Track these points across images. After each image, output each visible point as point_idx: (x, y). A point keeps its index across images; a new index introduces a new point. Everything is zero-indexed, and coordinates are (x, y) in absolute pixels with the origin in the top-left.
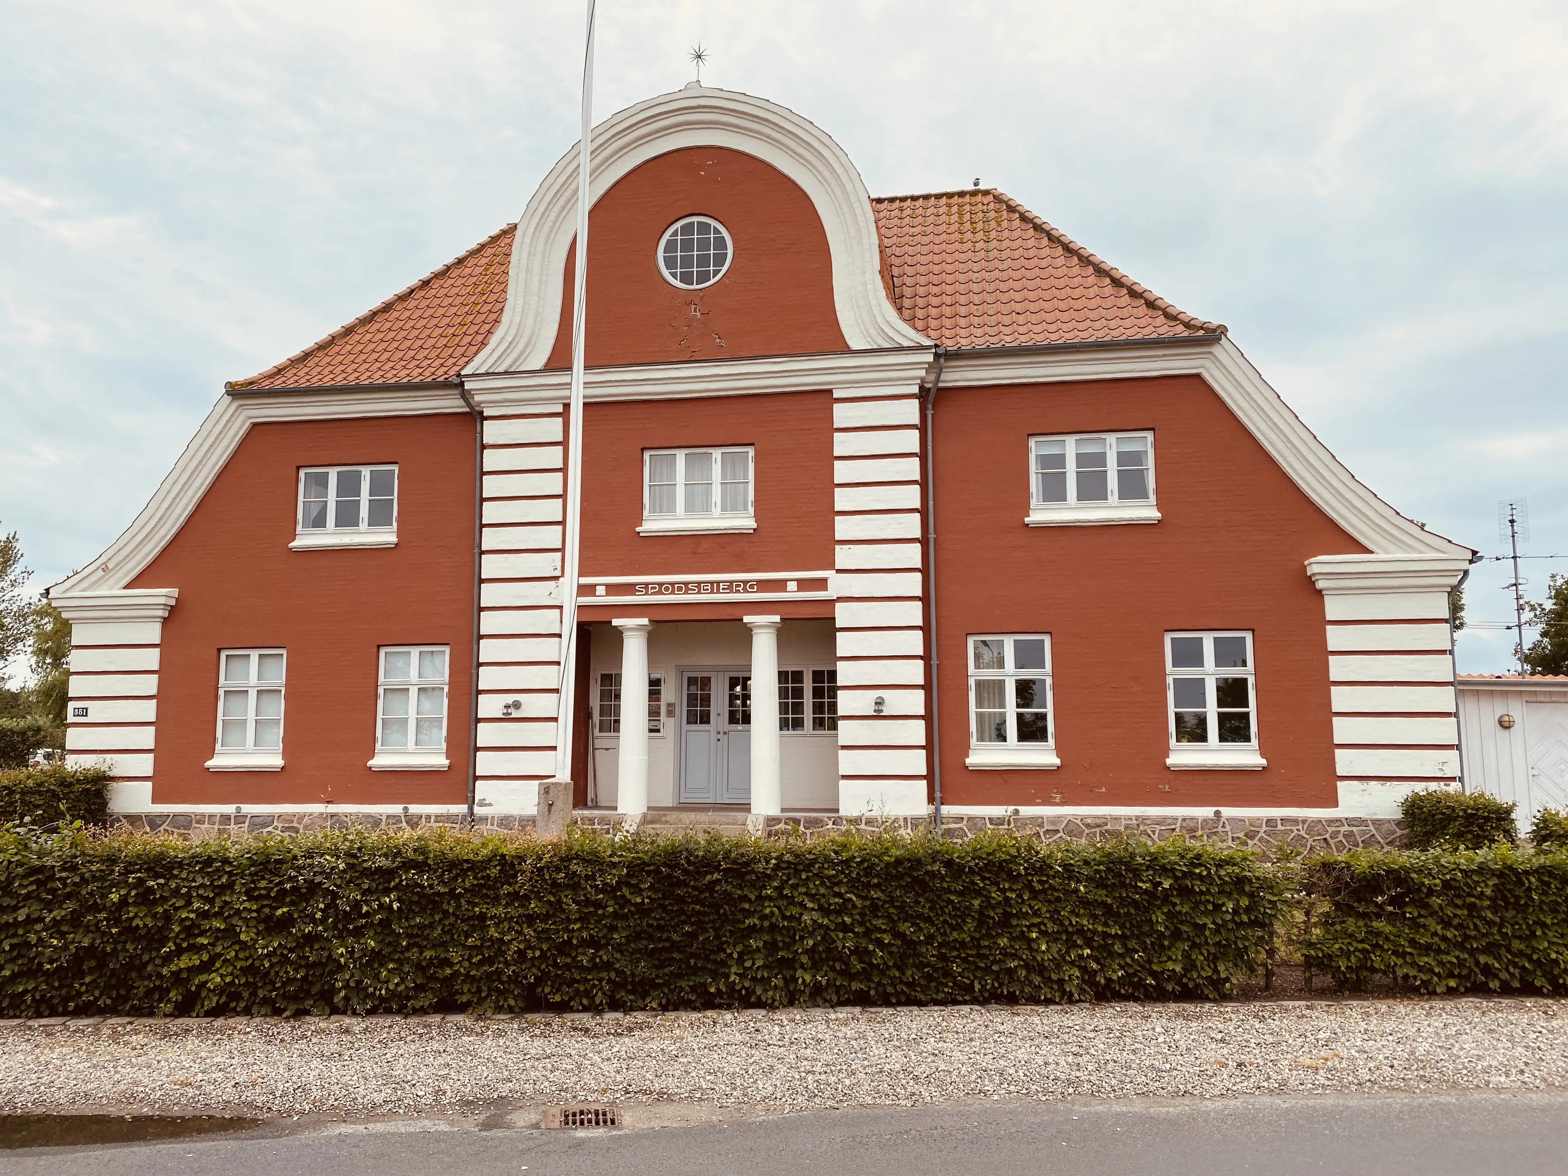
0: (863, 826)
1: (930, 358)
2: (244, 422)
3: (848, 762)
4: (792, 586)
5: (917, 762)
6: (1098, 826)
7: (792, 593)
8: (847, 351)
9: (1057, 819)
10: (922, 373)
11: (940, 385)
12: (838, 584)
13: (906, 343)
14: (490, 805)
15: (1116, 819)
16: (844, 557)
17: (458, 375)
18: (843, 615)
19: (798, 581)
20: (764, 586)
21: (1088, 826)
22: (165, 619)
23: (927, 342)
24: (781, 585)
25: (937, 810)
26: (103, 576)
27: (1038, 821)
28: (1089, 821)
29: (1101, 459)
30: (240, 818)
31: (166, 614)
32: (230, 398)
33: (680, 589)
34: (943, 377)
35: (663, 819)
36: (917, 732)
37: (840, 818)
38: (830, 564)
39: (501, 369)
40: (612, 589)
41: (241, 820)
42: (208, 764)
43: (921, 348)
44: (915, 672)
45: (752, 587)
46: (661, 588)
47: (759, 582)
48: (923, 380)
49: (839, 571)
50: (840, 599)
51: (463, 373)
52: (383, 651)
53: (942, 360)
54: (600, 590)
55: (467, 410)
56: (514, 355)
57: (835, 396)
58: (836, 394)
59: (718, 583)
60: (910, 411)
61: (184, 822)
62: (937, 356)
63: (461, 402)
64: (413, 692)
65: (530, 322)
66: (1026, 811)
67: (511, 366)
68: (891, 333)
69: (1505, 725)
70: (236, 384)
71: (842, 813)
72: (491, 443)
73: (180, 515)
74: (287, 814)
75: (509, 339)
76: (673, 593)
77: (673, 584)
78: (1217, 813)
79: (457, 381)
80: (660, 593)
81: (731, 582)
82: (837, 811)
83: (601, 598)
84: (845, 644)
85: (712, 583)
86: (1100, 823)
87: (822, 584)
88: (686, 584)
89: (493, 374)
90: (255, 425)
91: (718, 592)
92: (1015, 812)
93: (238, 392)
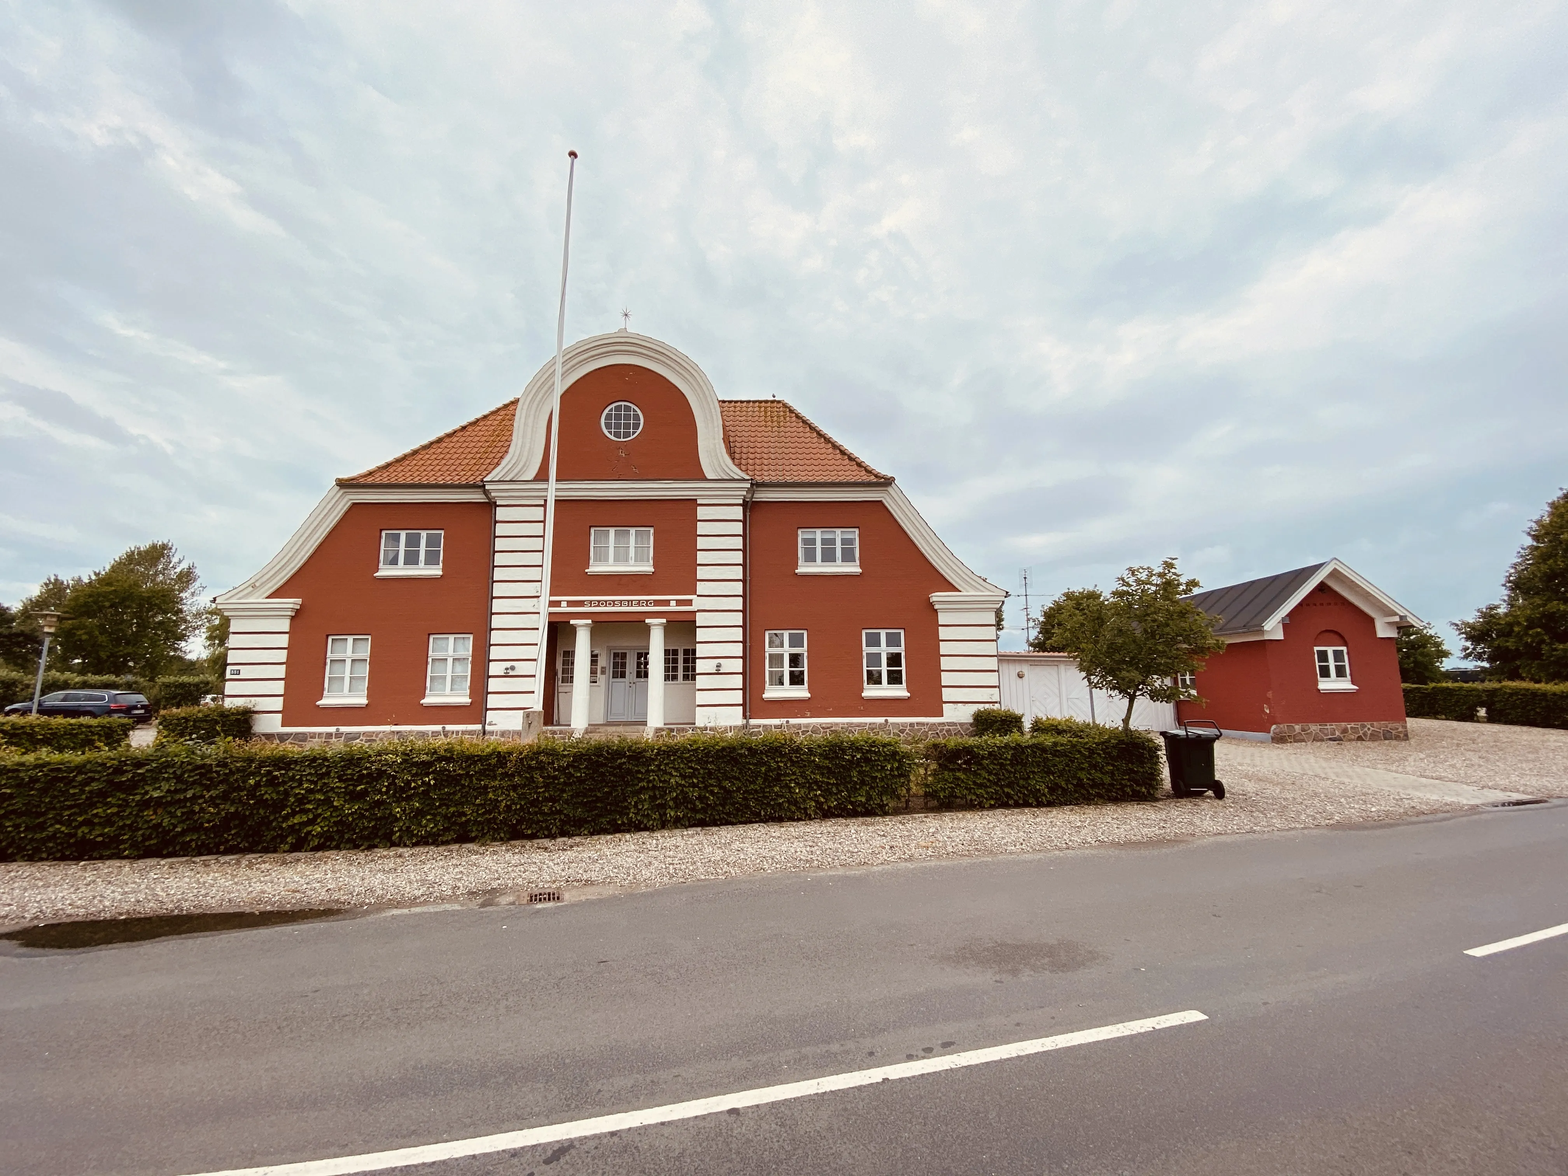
0: (708, 731)
1: (749, 486)
2: (347, 502)
3: (701, 698)
4: (673, 603)
5: (738, 697)
6: (828, 728)
7: (673, 607)
8: (705, 479)
9: (807, 726)
10: (745, 493)
11: (754, 500)
12: (698, 603)
13: (736, 477)
14: (495, 724)
15: (837, 724)
16: (701, 588)
17: (482, 481)
18: (700, 619)
19: (677, 601)
20: (657, 603)
21: (823, 728)
22: (292, 617)
23: (747, 477)
24: (667, 603)
25: (747, 722)
26: (252, 591)
27: (799, 726)
28: (824, 726)
29: (833, 542)
30: (338, 735)
31: (293, 614)
32: (339, 487)
33: (610, 604)
34: (755, 496)
35: (598, 731)
36: (738, 681)
37: (696, 727)
38: (694, 592)
39: (508, 479)
40: (570, 604)
41: (339, 736)
42: (319, 703)
43: (743, 480)
44: (738, 649)
45: (651, 603)
46: (599, 603)
47: (655, 601)
48: (744, 496)
49: (698, 596)
50: (699, 611)
51: (485, 480)
52: (432, 638)
53: (755, 487)
54: (564, 604)
55: (487, 501)
56: (516, 471)
57: (698, 502)
58: (701, 502)
59: (632, 601)
60: (738, 512)
61: (303, 737)
62: (752, 484)
63: (484, 496)
64: (450, 661)
65: (526, 454)
66: (793, 721)
67: (513, 478)
68: (728, 471)
69: (1020, 676)
70: (342, 480)
71: (697, 724)
72: (501, 520)
73: (304, 555)
74: (370, 732)
75: (513, 462)
76: (606, 606)
77: (606, 601)
78: (886, 721)
79: (481, 484)
80: (598, 606)
81: (639, 601)
82: (695, 724)
83: (564, 608)
84: (701, 635)
85: (628, 601)
86: (828, 727)
87: (689, 603)
88: (614, 601)
89: (503, 481)
90: (354, 504)
91: (632, 606)
92: (787, 722)
93: (344, 484)
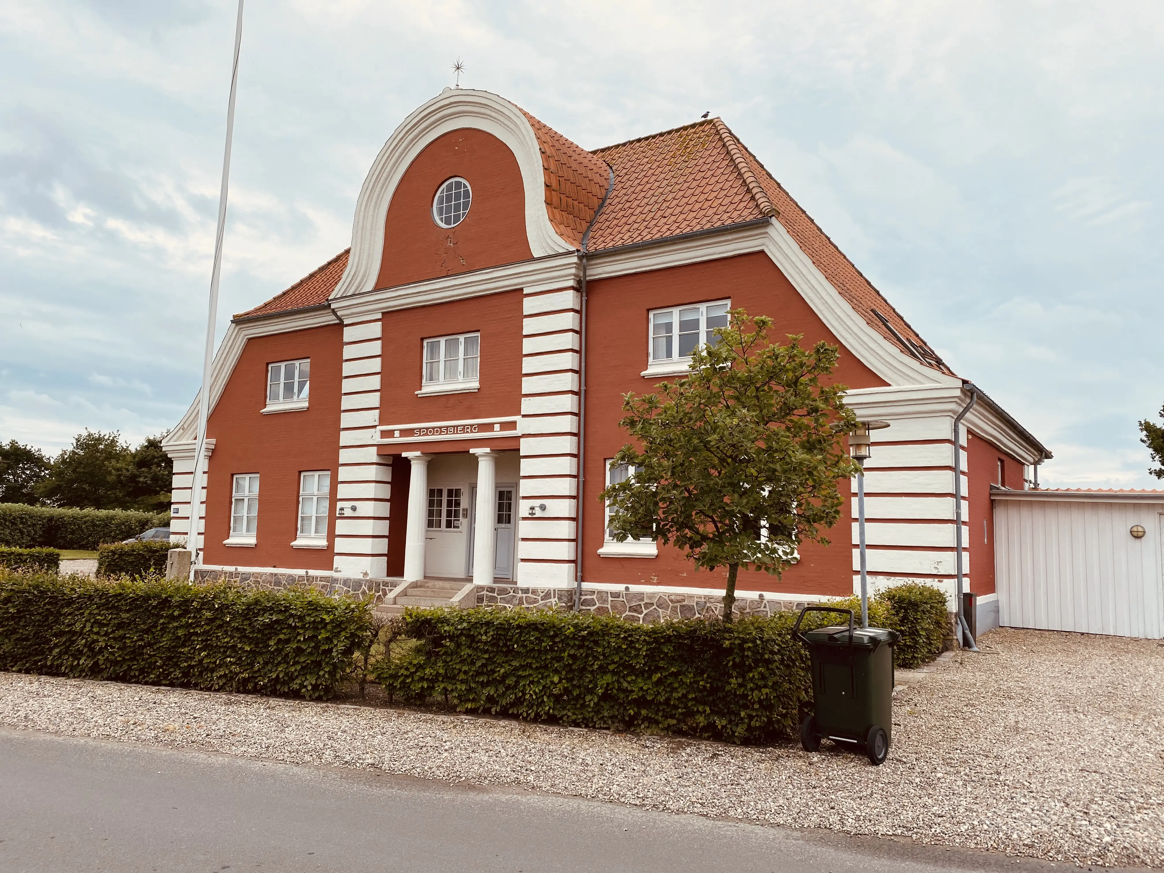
0: (530, 595)
1: (575, 260)
2: (243, 338)
3: (524, 550)
4: (497, 427)
5: (566, 551)
6: (679, 602)
7: (497, 433)
8: (533, 260)
9: (652, 595)
10: (573, 271)
11: (588, 279)
12: (524, 426)
13: (561, 251)
14: (340, 571)
15: (691, 597)
16: (527, 406)
17: (327, 300)
18: (526, 447)
19: (501, 423)
20: (483, 427)
21: (671, 601)
22: (210, 457)
23: (572, 249)
24: (490, 427)
25: (579, 585)
26: (183, 433)
27: (640, 596)
28: (673, 597)
29: (695, 324)
30: (237, 574)
31: (210, 454)
32: (234, 325)
33: (437, 431)
34: (588, 272)
35: (426, 585)
36: (567, 529)
37: (518, 588)
38: (518, 412)
39: (339, 296)
40: (404, 433)
41: (237, 575)
42: (225, 542)
43: (569, 253)
44: (567, 487)
45: (475, 429)
46: (428, 431)
47: (479, 425)
48: (575, 275)
49: (524, 416)
50: (524, 436)
51: (329, 299)
52: (302, 474)
53: (584, 261)
54: (397, 434)
55: (338, 321)
56: (356, 284)
57: (524, 293)
58: (526, 291)
59: (457, 426)
60: (569, 299)
61: (215, 575)
62: (580, 258)
63: (334, 317)
65: (364, 262)
66: (635, 588)
67: (356, 290)
68: (552, 244)
69: (1137, 535)
70: (237, 316)
71: (519, 585)
72: (347, 341)
73: (216, 396)
74: (256, 573)
75: (352, 274)
76: (433, 434)
77: (433, 428)
78: (761, 596)
79: (326, 303)
80: (427, 434)
81: (464, 426)
82: (516, 583)
83: (397, 439)
84: (526, 467)
85: (454, 427)
86: (680, 600)
87: (512, 425)
88: (440, 428)
89: (346, 297)
90: (250, 339)
91: (457, 433)
92: (627, 589)
93: (239, 321)
